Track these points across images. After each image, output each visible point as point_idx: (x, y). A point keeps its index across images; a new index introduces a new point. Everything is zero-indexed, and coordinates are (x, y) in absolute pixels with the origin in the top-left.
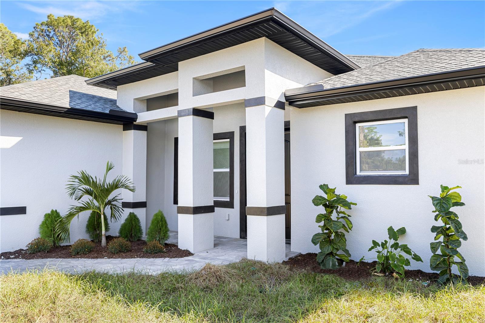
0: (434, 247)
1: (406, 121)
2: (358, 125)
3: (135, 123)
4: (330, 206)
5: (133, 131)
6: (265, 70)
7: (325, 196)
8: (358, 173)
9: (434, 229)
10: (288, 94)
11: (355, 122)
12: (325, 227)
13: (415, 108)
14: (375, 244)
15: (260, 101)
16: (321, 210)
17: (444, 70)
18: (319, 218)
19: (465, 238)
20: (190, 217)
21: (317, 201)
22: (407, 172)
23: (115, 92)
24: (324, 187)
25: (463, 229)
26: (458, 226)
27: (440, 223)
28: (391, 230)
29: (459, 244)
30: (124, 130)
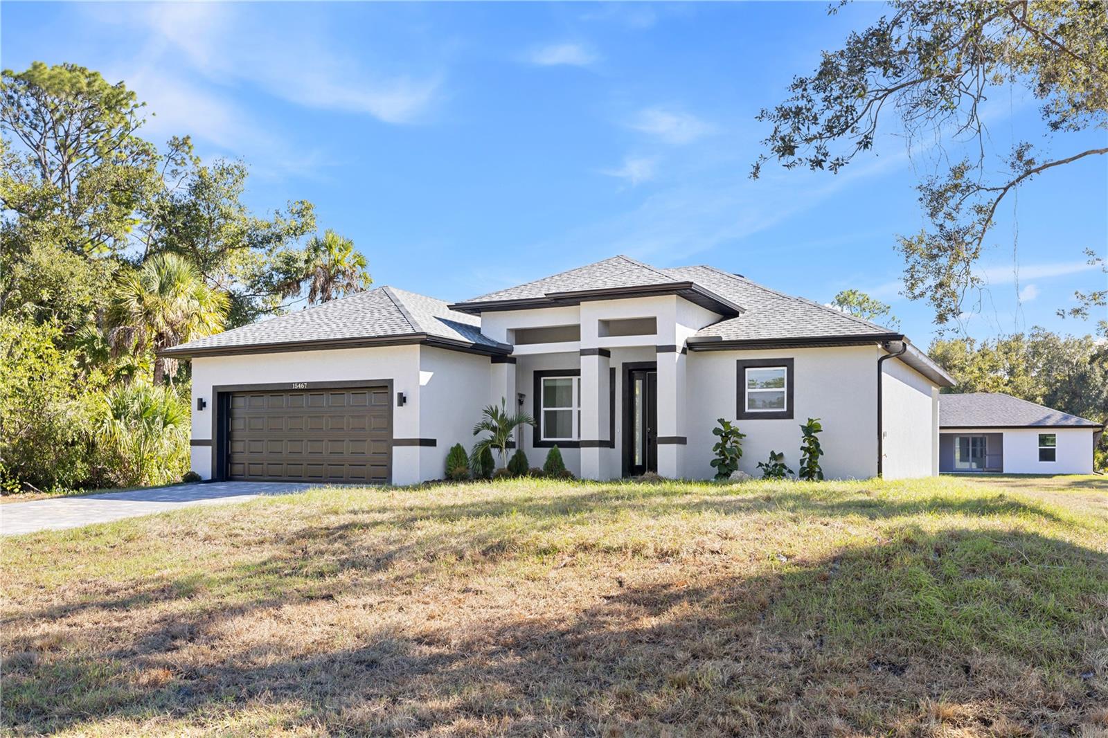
0: (802, 462)
1: (785, 368)
2: (747, 370)
3: (508, 355)
4: (726, 437)
5: (506, 364)
6: (677, 324)
7: (722, 429)
8: (747, 410)
9: (802, 448)
10: (690, 341)
11: (745, 367)
12: (722, 453)
13: (792, 359)
14: (761, 465)
15: (672, 349)
16: (719, 439)
17: (813, 335)
18: (718, 446)
19: (822, 454)
20: (596, 450)
21: (717, 431)
22: (785, 410)
23: (479, 319)
24: (721, 421)
25: (821, 448)
26: (818, 445)
27: (806, 445)
28: (772, 453)
29: (818, 457)
30: (492, 362)
